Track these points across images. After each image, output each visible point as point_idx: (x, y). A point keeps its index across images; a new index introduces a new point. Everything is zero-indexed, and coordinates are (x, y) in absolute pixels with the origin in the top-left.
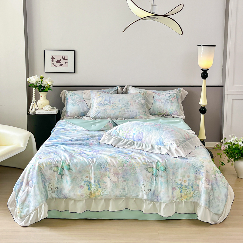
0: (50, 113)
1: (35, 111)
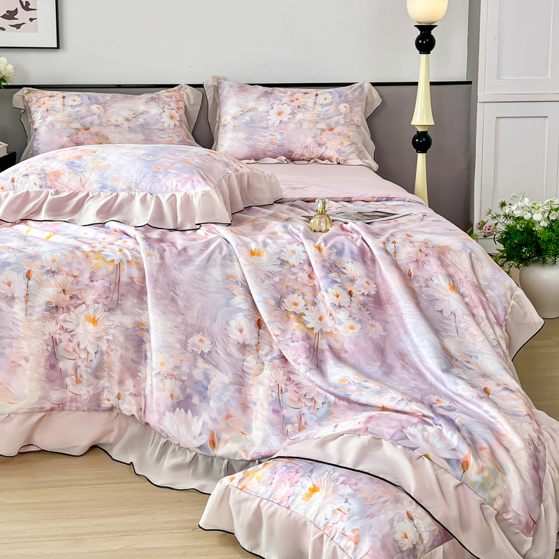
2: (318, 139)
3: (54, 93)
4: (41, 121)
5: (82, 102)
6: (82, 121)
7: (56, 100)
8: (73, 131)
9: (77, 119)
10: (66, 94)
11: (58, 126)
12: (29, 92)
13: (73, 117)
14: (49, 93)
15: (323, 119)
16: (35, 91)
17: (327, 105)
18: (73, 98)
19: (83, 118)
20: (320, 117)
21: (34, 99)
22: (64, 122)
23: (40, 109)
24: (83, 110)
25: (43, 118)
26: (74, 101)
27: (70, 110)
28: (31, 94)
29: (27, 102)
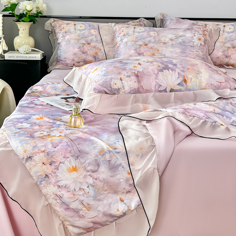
0: (29, 57)
1: (3, 54)
2: (226, 53)
3: (69, 22)
4: (62, 38)
5: (85, 27)
6: (86, 39)
7: (71, 26)
8: (81, 45)
9: (83, 38)
10: (76, 23)
11: (72, 41)
12: (54, 21)
13: (81, 37)
14: (66, 22)
15: (229, 41)
16: (58, 21)
17: (231, 32)
18: (80, 25)
19: (86, 37)
20: (227, 40)
21: (57, 25)
22: (75, 39)
23: (61, 31)
24: (86, 32)
25: (64, 36)
26: (81, 27)
27: (79, 32)
28: (55, 22)
29: (53, 27)
